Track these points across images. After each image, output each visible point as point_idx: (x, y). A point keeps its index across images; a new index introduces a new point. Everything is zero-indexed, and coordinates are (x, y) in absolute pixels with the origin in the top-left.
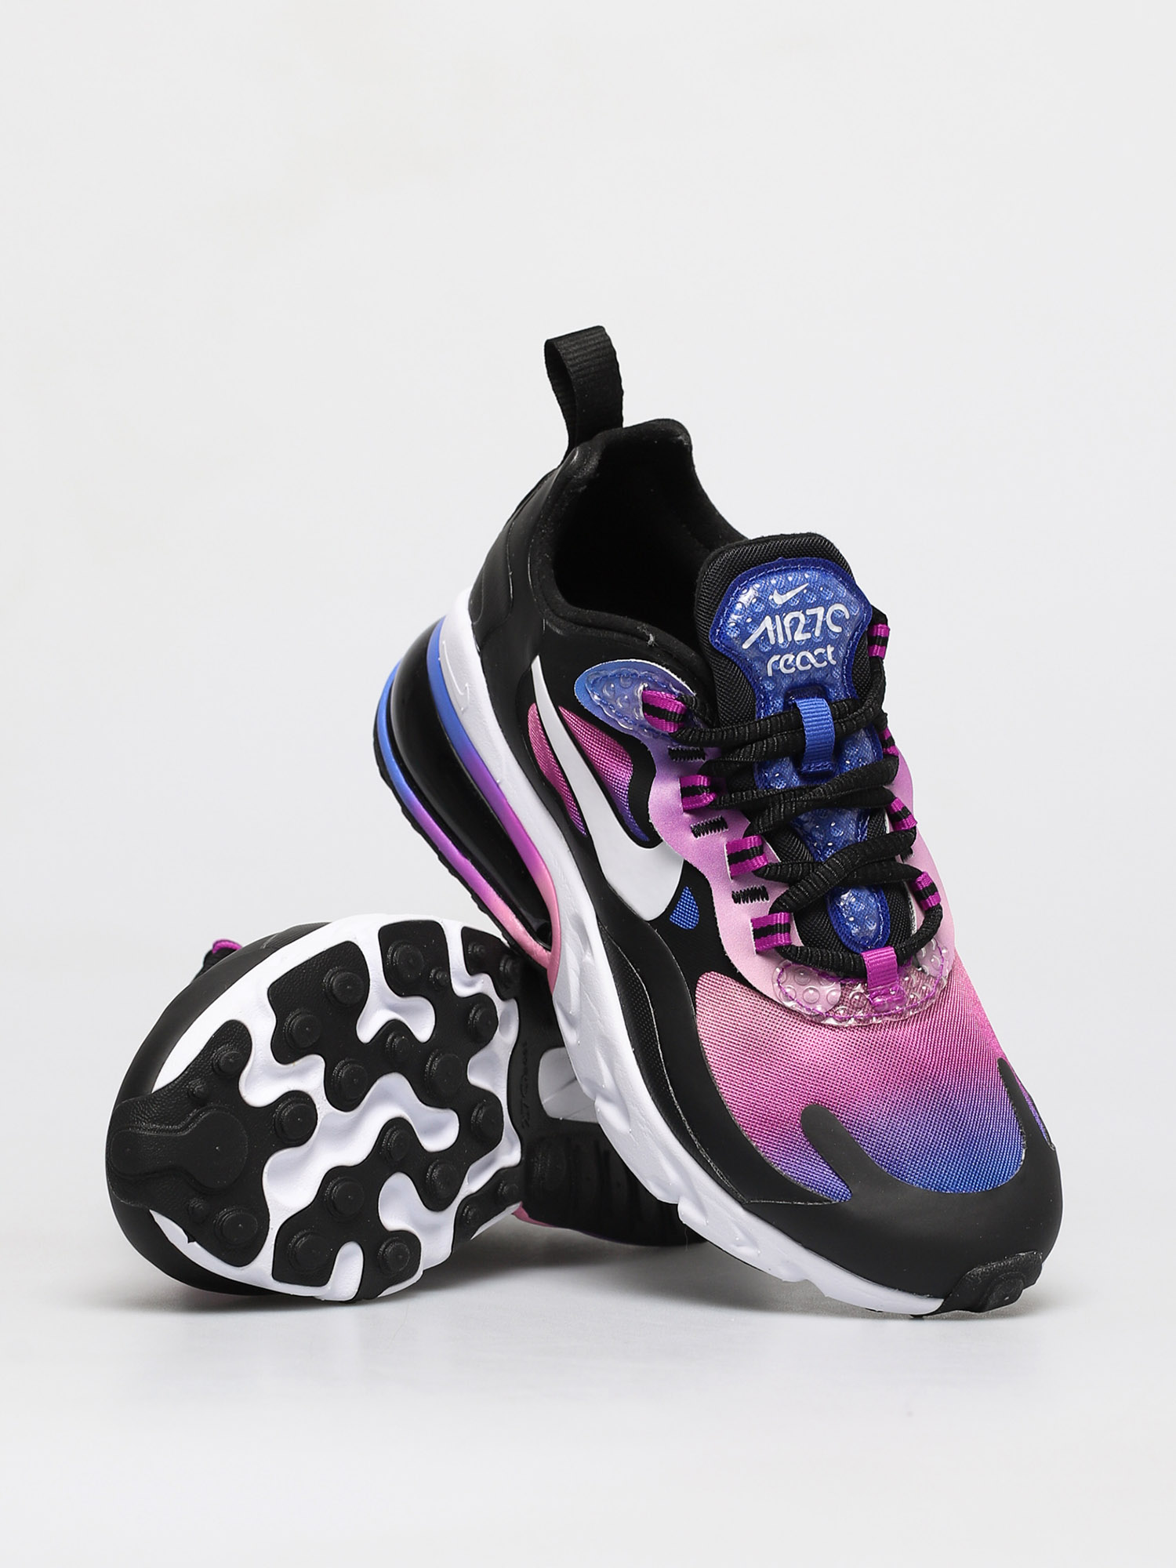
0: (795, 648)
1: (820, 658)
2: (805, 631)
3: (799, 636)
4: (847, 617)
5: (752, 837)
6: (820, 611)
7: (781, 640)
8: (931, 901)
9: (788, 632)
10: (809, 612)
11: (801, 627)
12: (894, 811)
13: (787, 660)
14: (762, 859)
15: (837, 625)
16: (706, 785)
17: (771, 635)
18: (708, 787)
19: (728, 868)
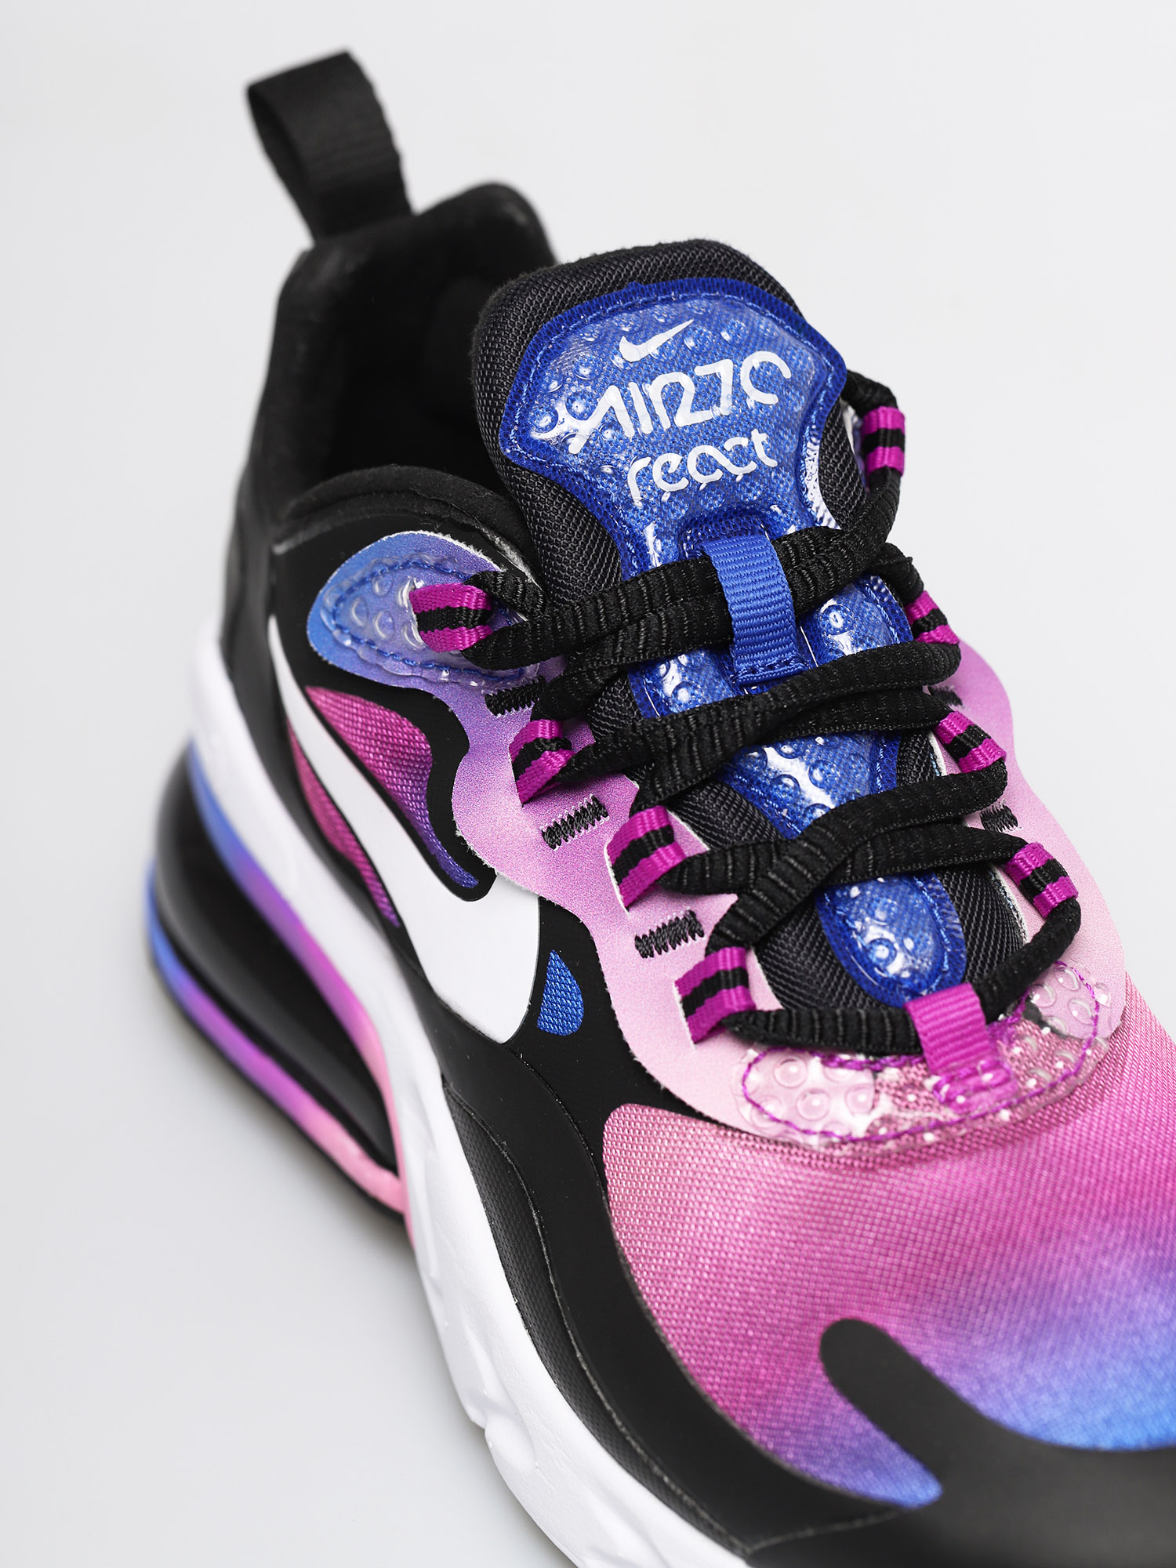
0: (680, 440)
1: (741, 456)
2: (698, 405)
3: (685, 417)
4: (787, 373)
5: (644, 814)
6: (723, 368)
7: (647, 427)
8: (1053, 895)
9: (661, 410)
10: (700, 371)
11: (687, 398)
12: (950, 734)
13: (667, 465)
14: (672, 852)
15: (767, 391)
16: (547, 736)
17: (623, 418)
18: (552, 740)
19: (617, 889)
